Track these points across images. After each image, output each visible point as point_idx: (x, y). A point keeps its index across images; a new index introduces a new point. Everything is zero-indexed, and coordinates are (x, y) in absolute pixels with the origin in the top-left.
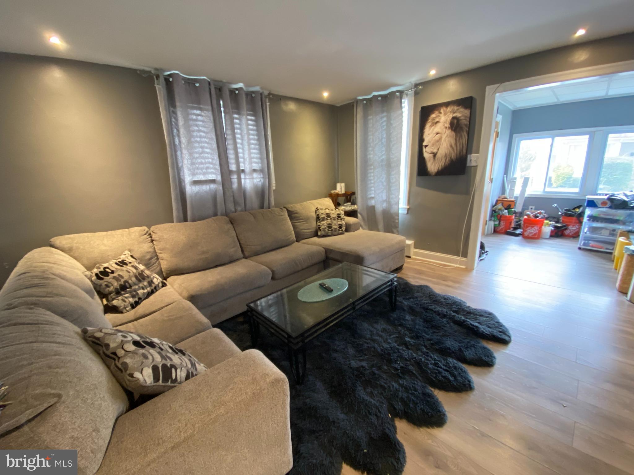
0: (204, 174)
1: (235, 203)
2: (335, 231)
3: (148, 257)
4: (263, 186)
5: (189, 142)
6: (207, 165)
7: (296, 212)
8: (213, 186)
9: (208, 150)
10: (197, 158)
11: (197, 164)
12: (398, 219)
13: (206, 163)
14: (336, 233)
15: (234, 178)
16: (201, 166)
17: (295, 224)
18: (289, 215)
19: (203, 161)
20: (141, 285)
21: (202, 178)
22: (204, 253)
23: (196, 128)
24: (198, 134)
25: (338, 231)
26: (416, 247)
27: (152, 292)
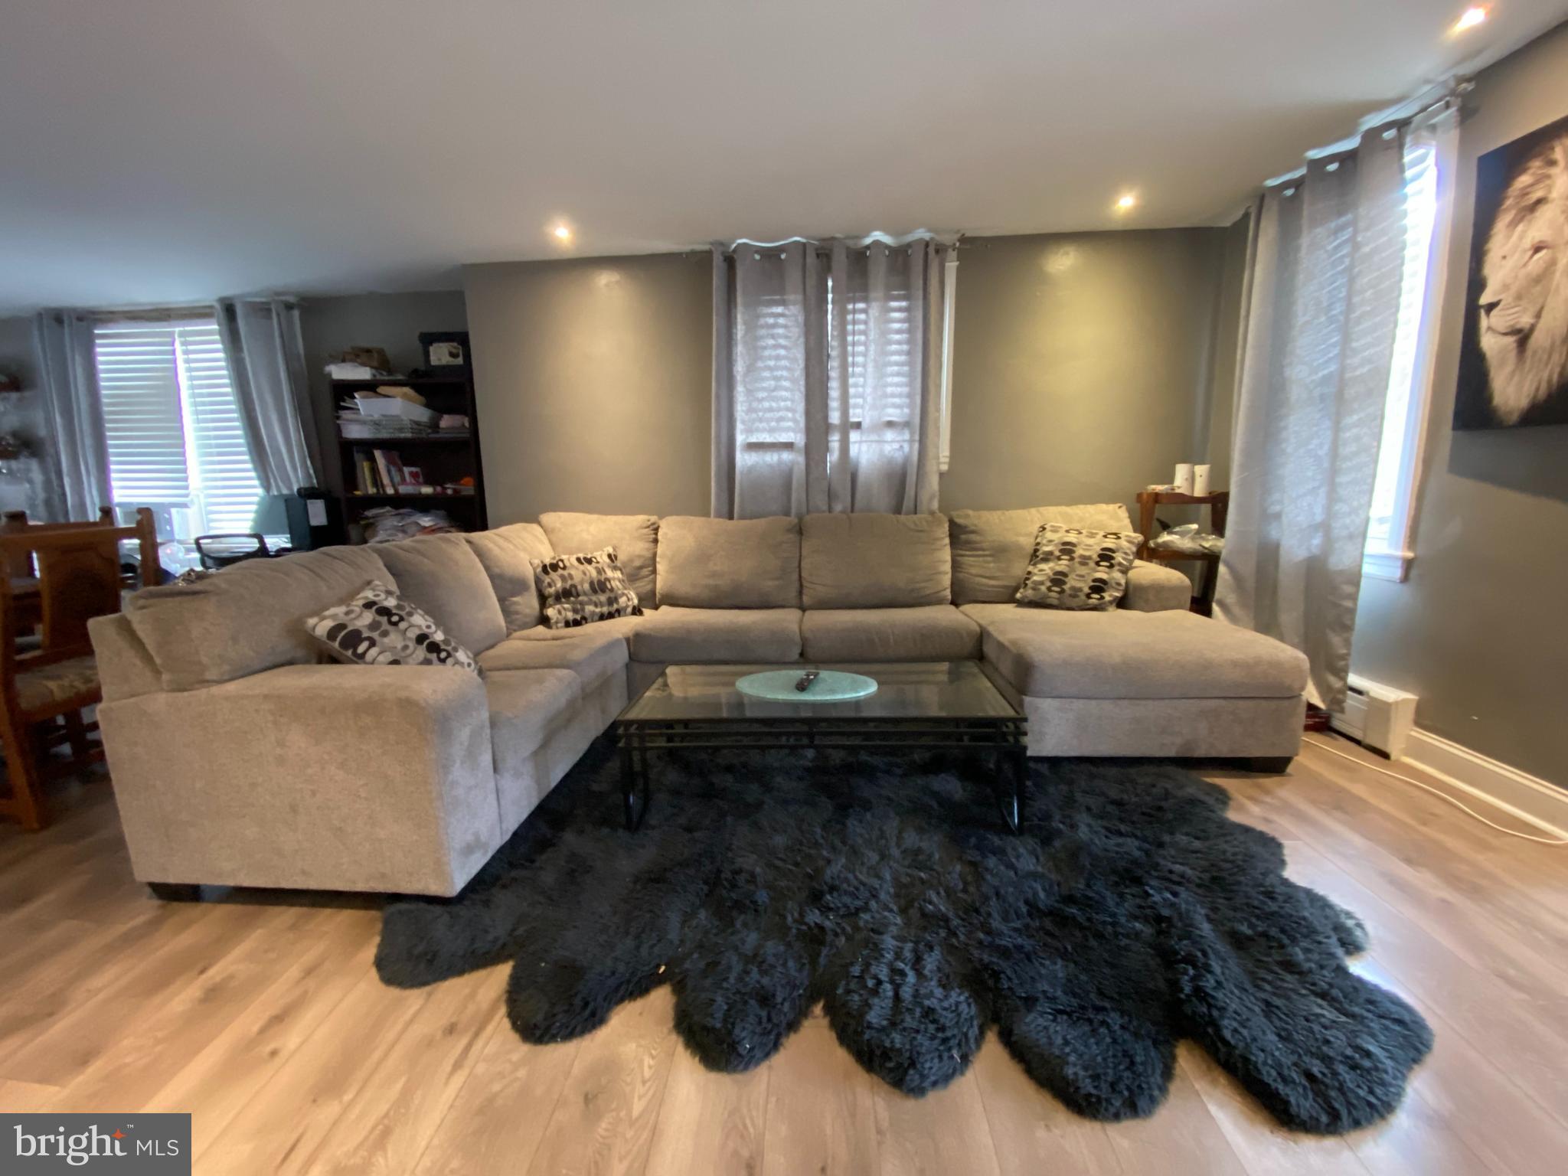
0: (771, 431)
1: (831, 496)
2: (1074, 596)
3: (637, 563)
4: (907, 460)
5: (750, 369)
6: (781, 414)
7: (973, 528)
8: (786, 456)
9: (786, 384)
10: (761, 400)
11: (760, 410)
12: (1354, 597)
13: (779, 410)
14: (1074, 602)
15: (835, 440)
16: (768, 415)
17: (959, 558)
18: (951, 536)
19: (774, 405)
20: (594, 598)
21: (767, 438)
22: (714, 575)
23: (771, 342)
24: (774, 353)
25: (1083, 597)
26: (1422, 719)
27: (611, 616)
